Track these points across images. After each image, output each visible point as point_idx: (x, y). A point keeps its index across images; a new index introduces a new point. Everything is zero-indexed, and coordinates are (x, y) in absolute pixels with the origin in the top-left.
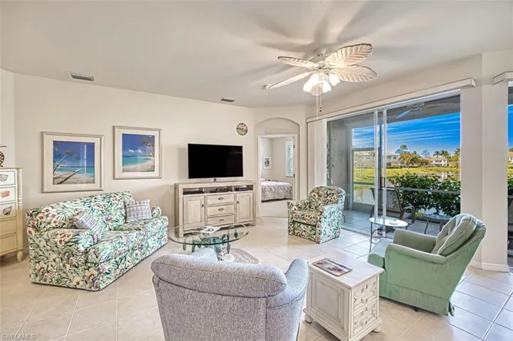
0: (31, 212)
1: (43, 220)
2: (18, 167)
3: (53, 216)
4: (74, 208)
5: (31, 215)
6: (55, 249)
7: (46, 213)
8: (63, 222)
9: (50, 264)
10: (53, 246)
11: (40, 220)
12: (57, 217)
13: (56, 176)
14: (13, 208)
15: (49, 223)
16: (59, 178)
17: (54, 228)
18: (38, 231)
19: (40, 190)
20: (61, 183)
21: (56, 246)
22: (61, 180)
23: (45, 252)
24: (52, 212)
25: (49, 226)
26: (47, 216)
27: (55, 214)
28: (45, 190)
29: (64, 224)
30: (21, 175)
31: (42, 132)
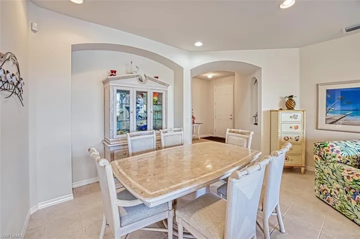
0: (319, 144)
1: (329, 153)
2: (303, 110)
3: (338, 152)
4: (357, 149)
5: (319, 147)
6: (341, 181)
7: (331, 148)
8: (347, 159)
9: (333, 190)
10: (338, 177)
11: (326, 153)
12: (341, 153)
13: (327, 118)
14: (300, 137)
15: (334, 157)
16: (330, 119)
17: (338, 162)
18: (323, 160)
19: (316, 127)
20: (332, 123)
21: (343, 179)
22: (332, 121)
23: (329, 179)
24: (337, 148)
25: (333, 159)
26: (332, 150)
27: (339, 150)
28: (319, 127)
29: (349, 161)
30: (305, 116)
31: (317, 85)
